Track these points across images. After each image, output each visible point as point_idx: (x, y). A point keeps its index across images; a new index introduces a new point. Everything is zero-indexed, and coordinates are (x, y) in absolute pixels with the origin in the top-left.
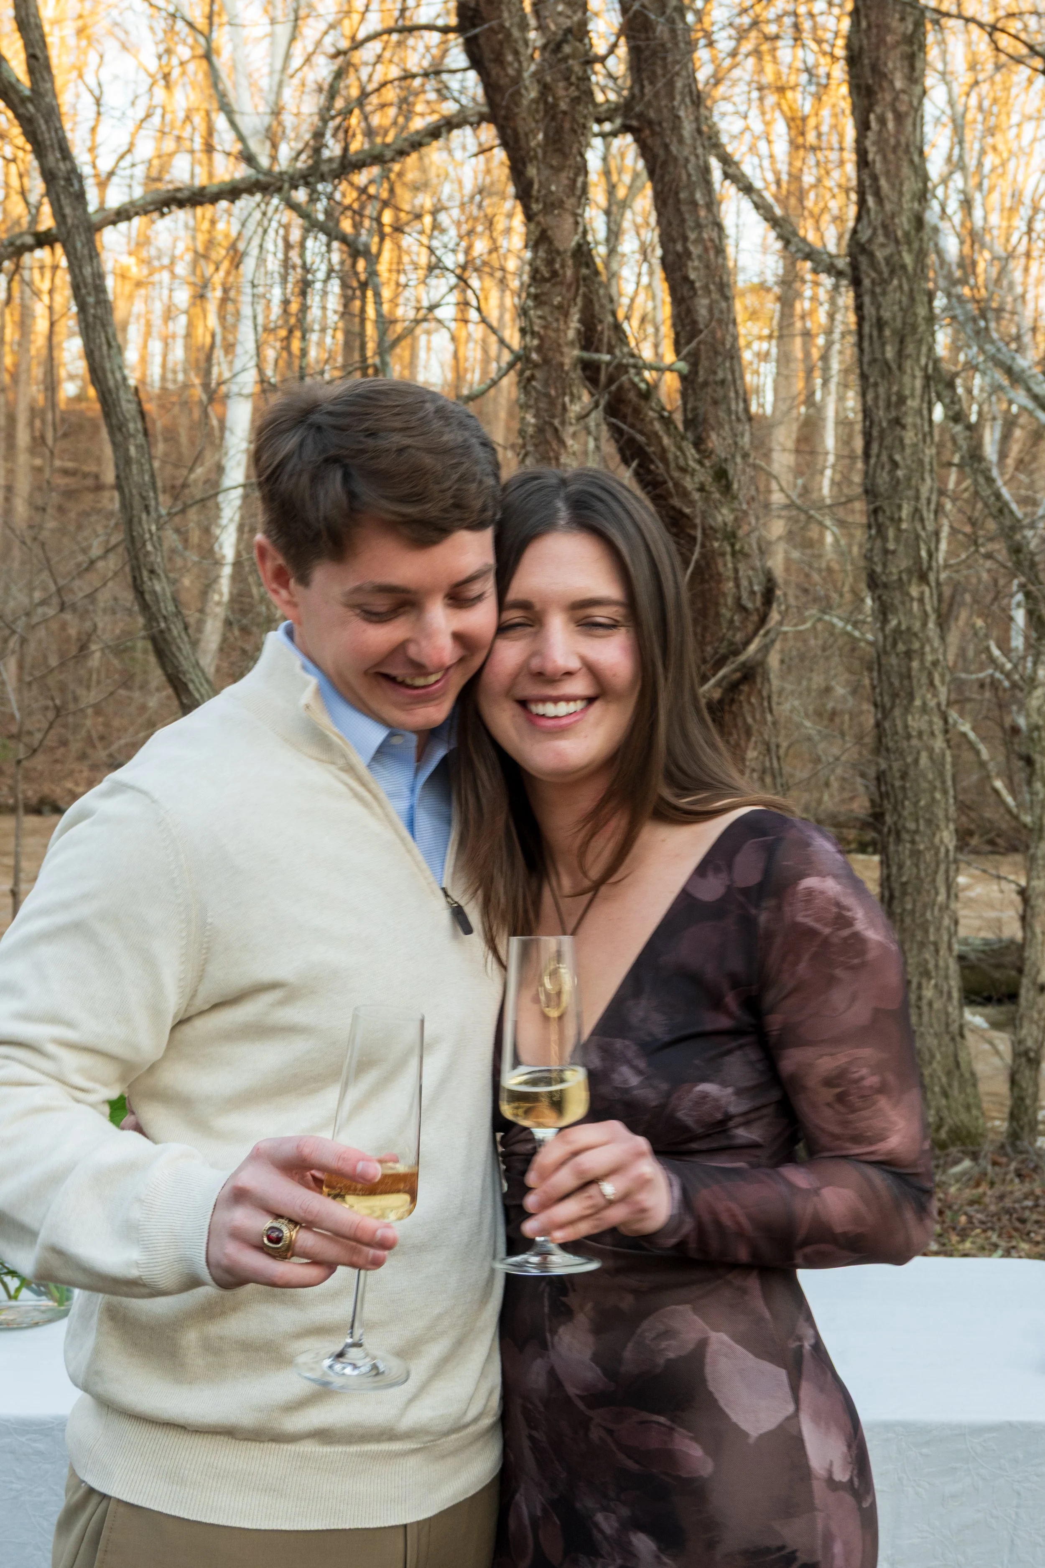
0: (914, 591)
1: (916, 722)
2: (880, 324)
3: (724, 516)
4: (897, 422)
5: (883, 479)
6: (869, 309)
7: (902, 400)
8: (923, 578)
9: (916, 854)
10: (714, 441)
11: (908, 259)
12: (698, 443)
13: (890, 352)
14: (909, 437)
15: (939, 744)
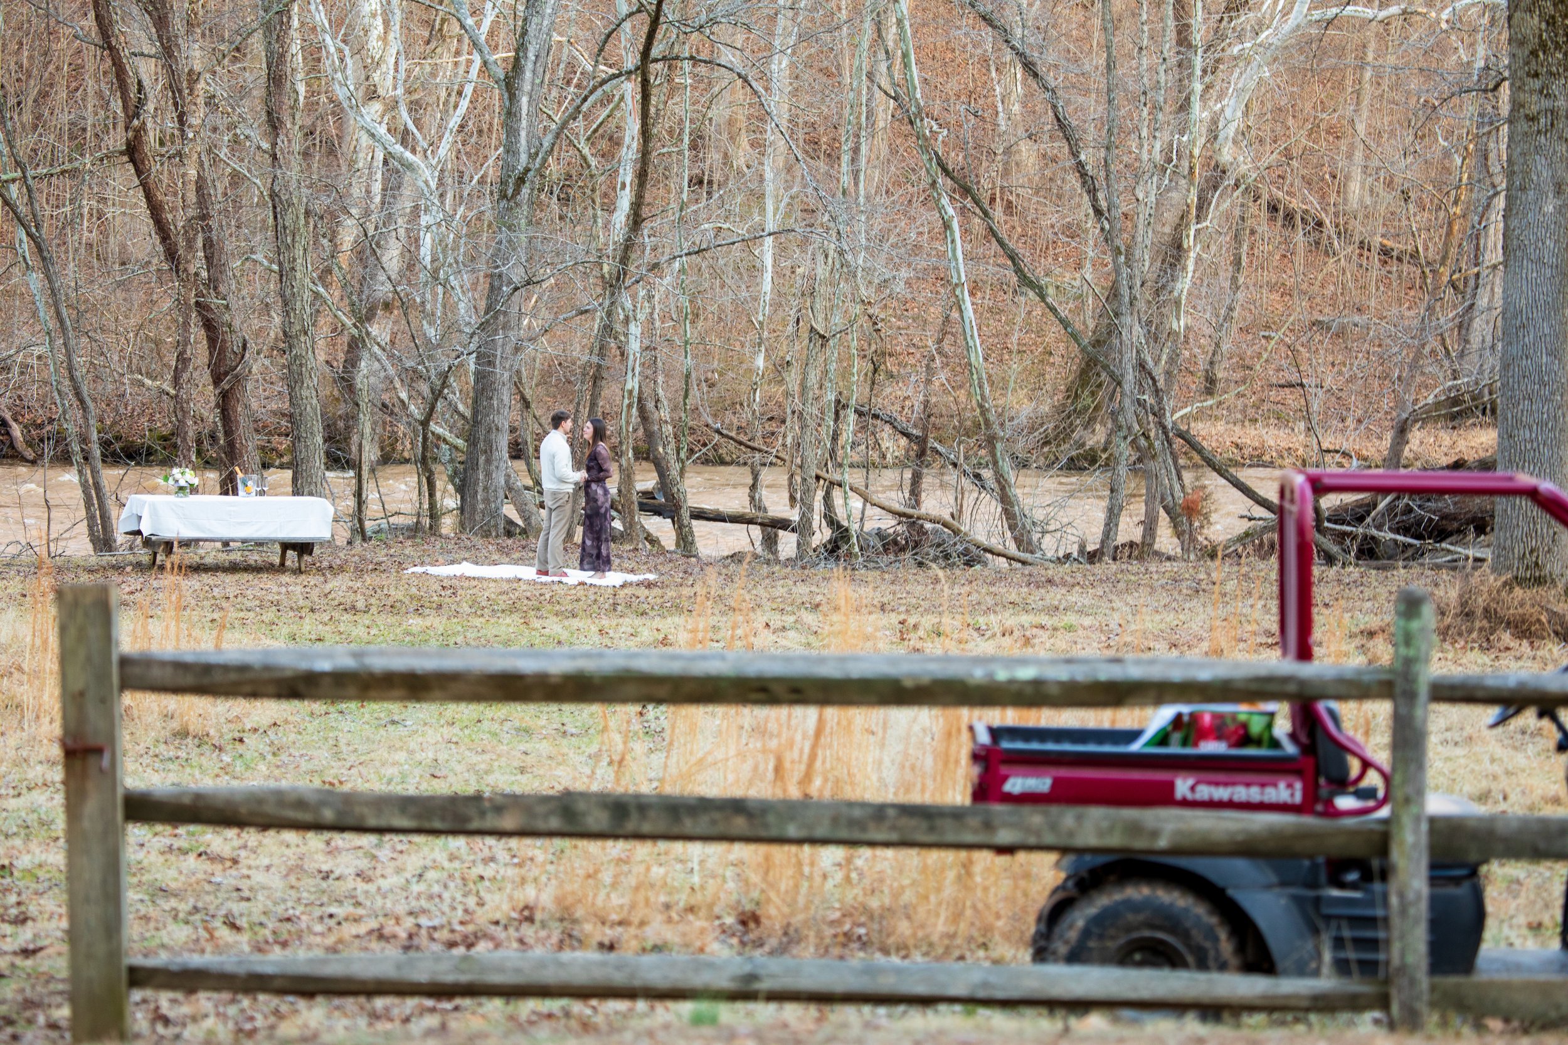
0: (302, 339)
1: (305, 393)
2: (285, 228)
3: (227, 317)
4: (293, 269)
5: (288, 292)
6: (280, 220)
7: (295, 260)
8: (306, 333)
9: (307, 447)
10: (221, 288)
11: (295, 201)
12: (215, 288)
13: (289, 240)
14: (298, 275)
15: (315, 401)
